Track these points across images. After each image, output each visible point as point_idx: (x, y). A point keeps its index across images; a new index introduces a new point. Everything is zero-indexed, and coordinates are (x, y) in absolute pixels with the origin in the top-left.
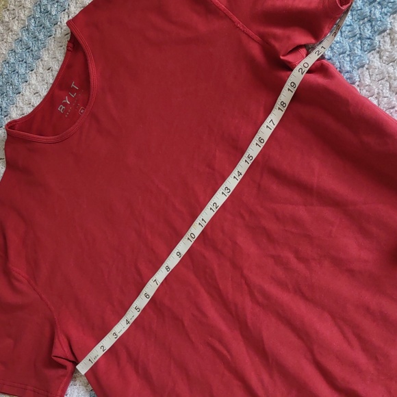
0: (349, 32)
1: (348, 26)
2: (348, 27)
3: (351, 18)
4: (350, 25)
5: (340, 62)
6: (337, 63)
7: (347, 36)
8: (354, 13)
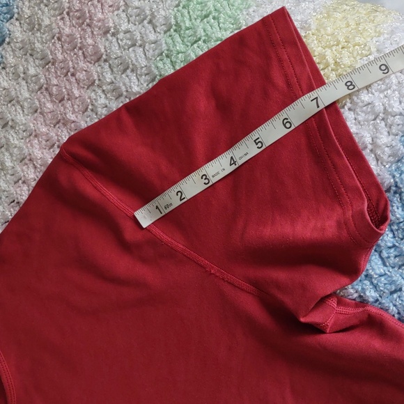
0: (396, 257)
1: (390, 248)
2: (392, 250)
3: (391, 235)
4: (394, 246)
5: (395, 305)
6: (392, 307)
7: (394, 264)
8: (395, 227)
